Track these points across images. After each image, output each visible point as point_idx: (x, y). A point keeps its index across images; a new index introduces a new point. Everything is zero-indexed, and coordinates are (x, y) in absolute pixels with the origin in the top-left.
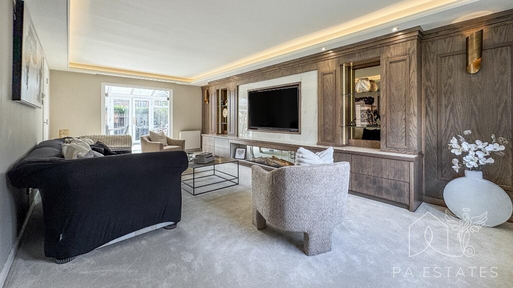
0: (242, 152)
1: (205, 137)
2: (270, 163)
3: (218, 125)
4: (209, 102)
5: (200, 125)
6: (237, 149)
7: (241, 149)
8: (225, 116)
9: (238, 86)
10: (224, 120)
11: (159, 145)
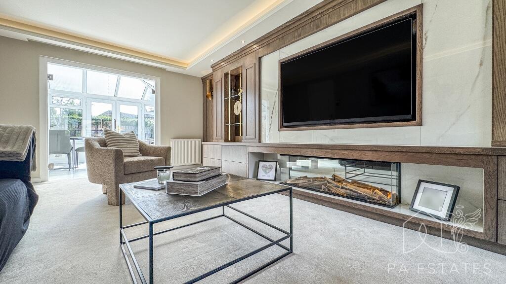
0: (271, 169)
1: (207, 146)
2: (334, 190)
3: (226, 127)
4: (212, 98)
5: (200, 131)
6: (261, 164)
7: (267, 164)
8: (237, 112)
9: (260, 58)
10: (236, 118)
11: (113, 153)
